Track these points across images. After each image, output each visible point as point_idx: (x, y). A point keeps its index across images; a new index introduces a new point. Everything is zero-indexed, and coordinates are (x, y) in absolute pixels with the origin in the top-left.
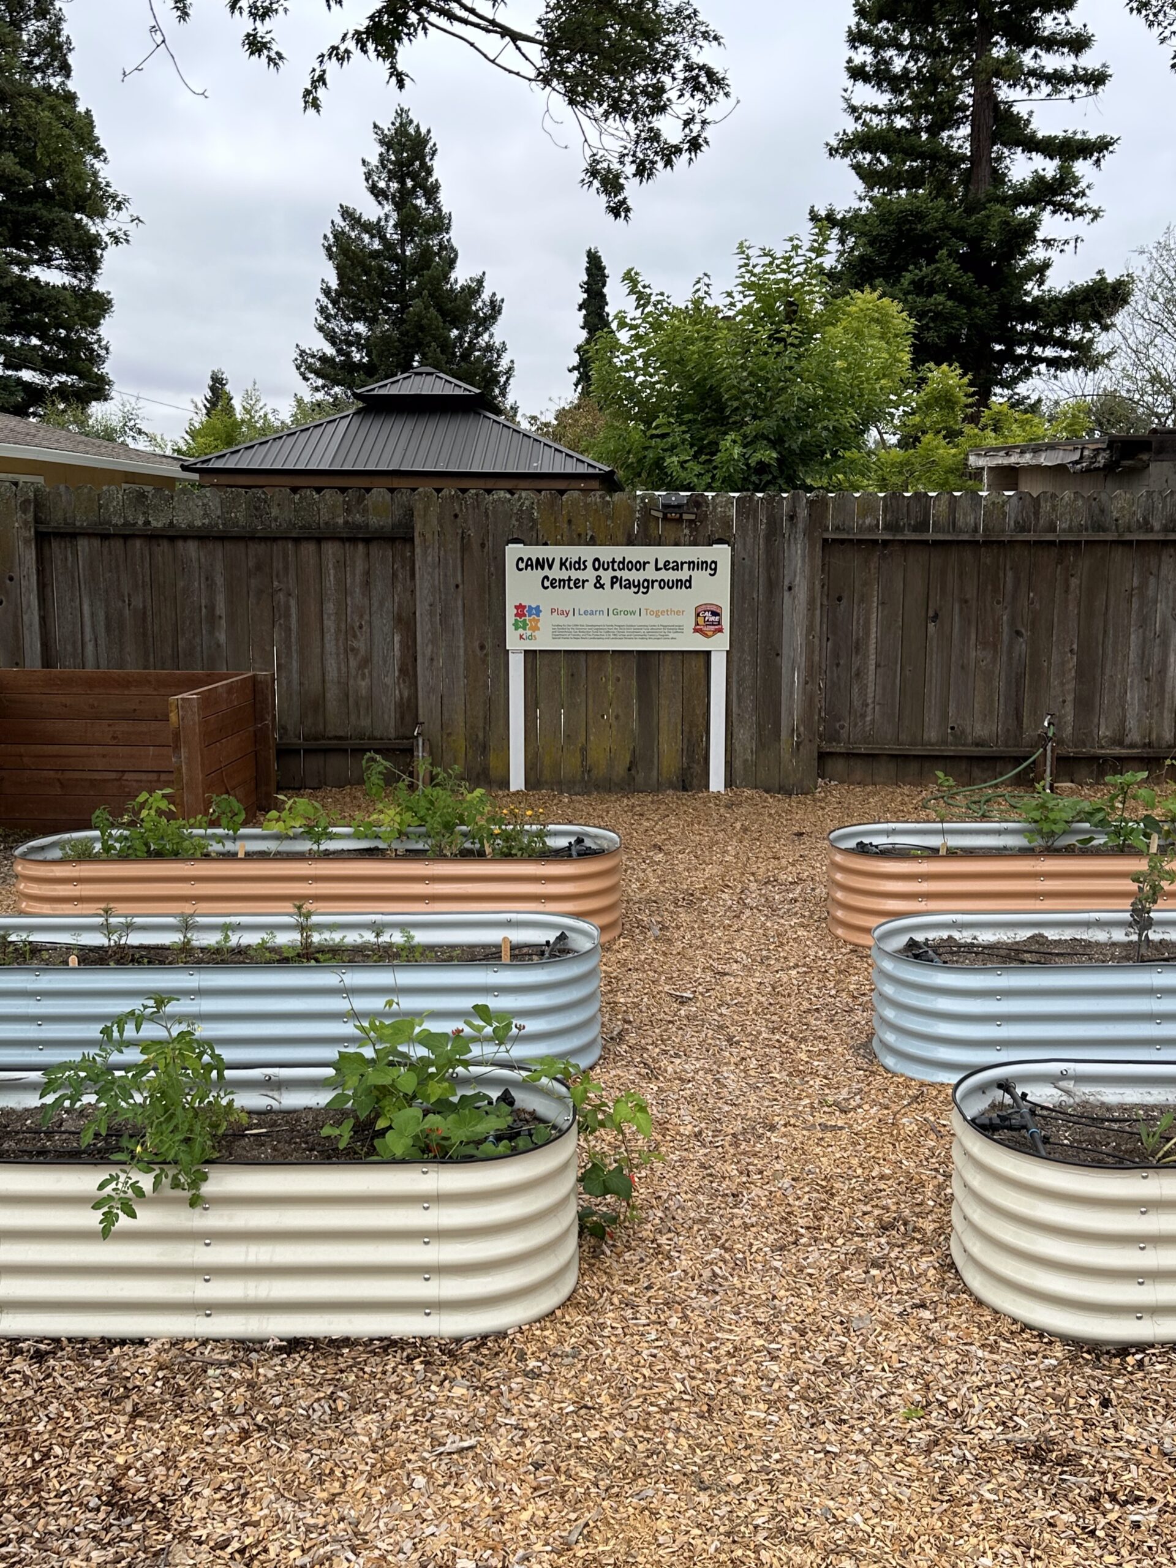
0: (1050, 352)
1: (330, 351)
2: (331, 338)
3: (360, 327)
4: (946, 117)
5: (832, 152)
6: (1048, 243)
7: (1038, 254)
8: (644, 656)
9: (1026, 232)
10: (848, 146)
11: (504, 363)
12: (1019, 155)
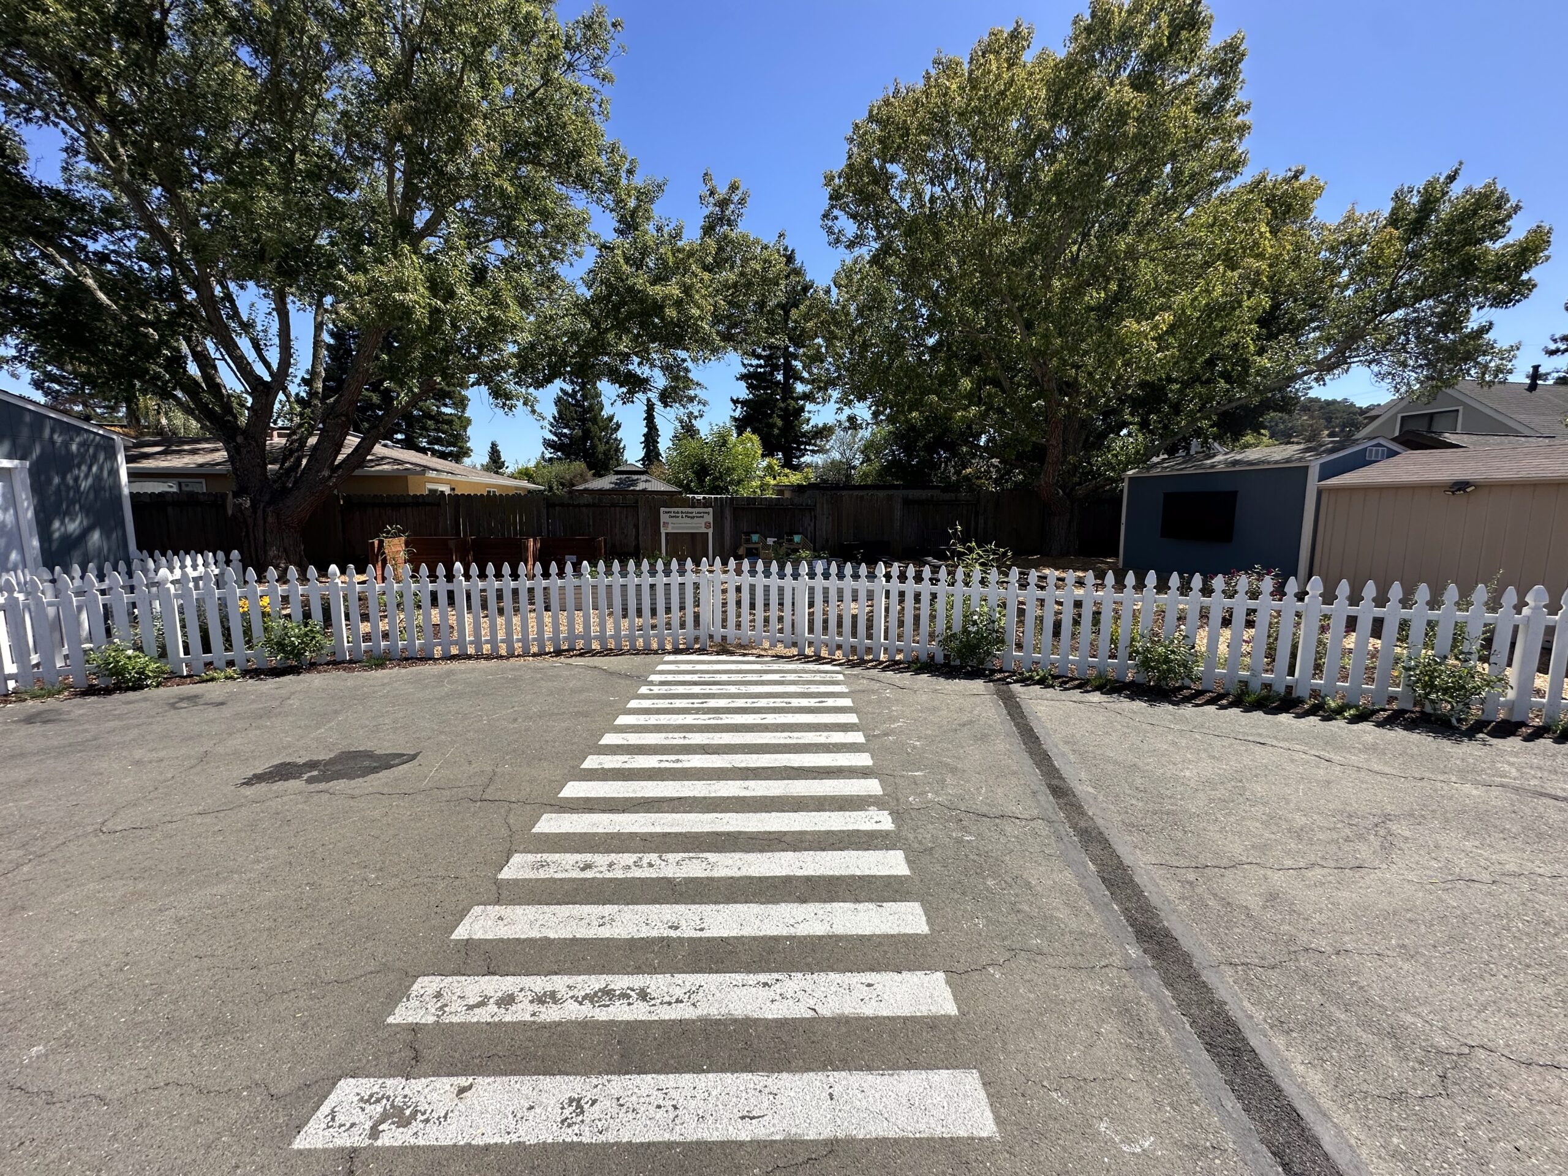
0: (811, 448)
1: (556, 439)
2: (555, 434)
3: (565, 431)
4: (776, 368)
5: (738, 379)
6: (809, 412)
7: (806, 415)
8: (693, 535)
9: (802, 409)
10: (743, 377)
11: (622, 445)
12: (799, 383)
